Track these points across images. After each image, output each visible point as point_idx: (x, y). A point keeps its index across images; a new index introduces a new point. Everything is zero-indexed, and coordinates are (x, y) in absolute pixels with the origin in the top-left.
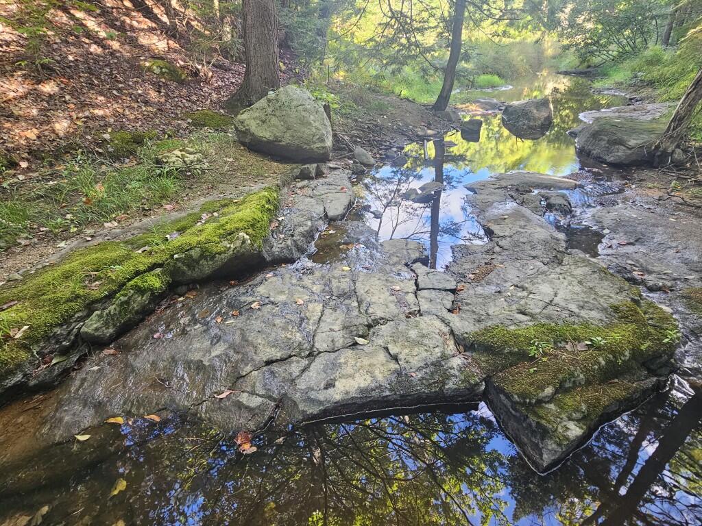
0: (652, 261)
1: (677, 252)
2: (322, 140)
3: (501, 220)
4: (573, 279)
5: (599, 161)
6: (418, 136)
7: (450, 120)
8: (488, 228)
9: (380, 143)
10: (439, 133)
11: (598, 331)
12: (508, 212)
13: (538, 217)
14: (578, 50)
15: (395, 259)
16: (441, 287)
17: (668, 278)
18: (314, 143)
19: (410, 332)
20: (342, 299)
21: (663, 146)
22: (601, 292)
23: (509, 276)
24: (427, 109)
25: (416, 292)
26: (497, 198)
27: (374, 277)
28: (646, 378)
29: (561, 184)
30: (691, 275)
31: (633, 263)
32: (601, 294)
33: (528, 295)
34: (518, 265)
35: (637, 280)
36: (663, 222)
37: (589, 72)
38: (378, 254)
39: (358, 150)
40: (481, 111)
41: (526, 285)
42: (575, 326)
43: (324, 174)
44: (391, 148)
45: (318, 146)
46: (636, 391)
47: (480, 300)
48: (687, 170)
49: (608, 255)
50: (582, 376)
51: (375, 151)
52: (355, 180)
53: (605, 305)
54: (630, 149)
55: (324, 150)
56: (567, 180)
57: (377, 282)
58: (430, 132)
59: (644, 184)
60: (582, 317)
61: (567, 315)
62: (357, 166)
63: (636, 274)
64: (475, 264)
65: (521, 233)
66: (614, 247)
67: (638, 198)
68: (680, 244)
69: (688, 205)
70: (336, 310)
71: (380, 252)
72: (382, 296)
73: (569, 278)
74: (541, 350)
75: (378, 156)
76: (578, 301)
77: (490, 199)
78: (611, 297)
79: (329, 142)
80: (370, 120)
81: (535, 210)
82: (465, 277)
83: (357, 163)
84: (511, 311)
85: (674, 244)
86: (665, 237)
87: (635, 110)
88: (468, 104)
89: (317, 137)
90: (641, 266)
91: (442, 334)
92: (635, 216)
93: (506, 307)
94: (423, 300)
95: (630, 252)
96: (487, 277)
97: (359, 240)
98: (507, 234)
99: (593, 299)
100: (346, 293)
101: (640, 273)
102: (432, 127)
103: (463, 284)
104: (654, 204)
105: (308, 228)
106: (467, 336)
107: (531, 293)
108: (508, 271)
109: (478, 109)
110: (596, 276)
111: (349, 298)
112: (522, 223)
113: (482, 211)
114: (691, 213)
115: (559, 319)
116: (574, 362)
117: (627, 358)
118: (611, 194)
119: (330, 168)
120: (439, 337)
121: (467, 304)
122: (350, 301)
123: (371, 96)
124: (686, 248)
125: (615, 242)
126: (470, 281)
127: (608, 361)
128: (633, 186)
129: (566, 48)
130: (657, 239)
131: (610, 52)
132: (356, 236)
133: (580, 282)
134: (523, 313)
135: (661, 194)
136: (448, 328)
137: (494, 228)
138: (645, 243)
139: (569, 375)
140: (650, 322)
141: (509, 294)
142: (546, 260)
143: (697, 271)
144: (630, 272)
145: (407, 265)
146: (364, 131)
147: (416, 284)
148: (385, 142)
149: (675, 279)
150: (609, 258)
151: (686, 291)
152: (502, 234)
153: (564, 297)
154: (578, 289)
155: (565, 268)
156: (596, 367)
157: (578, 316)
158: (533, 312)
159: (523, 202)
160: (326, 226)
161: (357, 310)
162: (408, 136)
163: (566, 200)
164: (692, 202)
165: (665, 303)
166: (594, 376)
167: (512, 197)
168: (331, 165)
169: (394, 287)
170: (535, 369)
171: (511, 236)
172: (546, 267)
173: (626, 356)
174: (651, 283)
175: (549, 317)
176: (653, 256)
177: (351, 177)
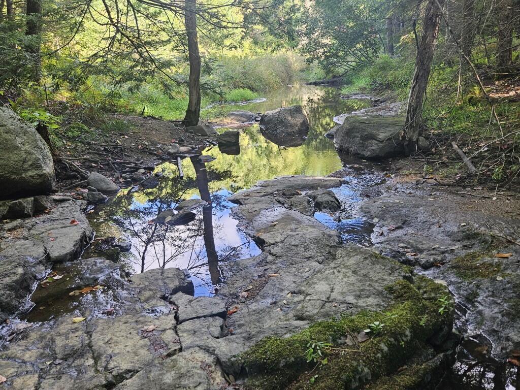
0: (420, 240)
1: (439, 227)
2: (37, 166)
3: (271, 227)
4: (347, 271)
5: (358, 157)
6: (169, 154)
7: (204, 135)
8: (259, 238)
9: (122, 166)
10: (193, 148)
11: (376, 316)
12: (278, 218)
13: (308, 217)
14: (320, 62)
15: (148, 294)
16: (206, 312)
17: (437, 252)
18: (26, 170)
19: (165, 377)
20: (71, 360)
21: (408, 136)
22: (375, 276)
23: (285, 284)
24: (176, 126)
25: (175, 327)
26: (264, 206)
27: (120, 321)
28: (434, 356)
29: (326, 183)
30: (455, 245)
31: (405, 245)
32: (376, 279)
33: (305, 298)
34: (294, 269)
35: (412, 261)
36: (423, 202)
37: (335, 81)
38: (125, 292)
39: (93, 175)
40: (236, 124)
41: (303, 288)
42: (353, 317)
43: (46, 208)
44: (137, 170)
45: (33, 174)
46: (426, 372)
47: (254, 317)
48: (433, 154)
49: (382, 243)
50: (366, 370)
51: (117, 175)
52: (92, 211)
53: (380, 289)
54: (382, 142)
55: (42, 178)
56: (332, 178)
57: (123, 327)
58: (183, 149)
59: (401, 172)
60: (360, 307)
61: (344, 309)
62: (93, 195)
63: (410, 256)
64: (248, 280)
65: (292, 236)
66: (385, 234)
67: (398, 186)
68: (440, 219)
69: (442, 185)
70: (60, 378)
71: (127, 289)
72: (130, 343)
73: (344, 270)
74: (319, 351)
75: (121, 180)
76: (355, 291)
77: (257, 207)
78: (384, 280)
79: (49, 168)
80: (107, 142)
81: (304, 211)
82: (237, 297)
83: (94, 191)
84: (288, 320)
85: (436, 220)
86: (426, 215)
87: (380, 109)
88: (221, 118)
89: (30, 163)
90: (412, 246)
91: (204, 366)
92: (398, 201)
93: (282, 317)
94: (185, 335)
95: (400, 235)
96: (262, 290)
97: (97, 279)
98: (278, 240)
99: (368, 286)
100: (76, 351)
101: (413, 254)
102: (185, 143)
103: (236, 305)
104: (413, 189)
105: (18, 276)
106: (235, 359)
107: (307, 295)
108: (284, 279)
109: (233, 122)
110: (367, 262)
111: (82, 355)
112: (293, 226)
113: (250, 221)
114: (445, 191)
115: (336, 314)
116: (355, 356)
117: (409, 338)
118: (375, 185)
119: (55, 201)
120: (202, 372)
121: (240, 326)
122: (82, 360)
123: (106, 116)
124: (446, 221)
125: (385, 229)
126: (243, 300)
127: (390, 346)
128: (393, 176)
129: (310, 61)
130: (421, 218)
131: (349, 63)
132: (92, 276)
133: (354, 272)
134: (300, 318)
135: (417, 178)
136: (213, 357)
137: (264, 236)
138: (411, 224)
139: (353, 372)
140: (425, 296)
141: (285, 302)
142: (320, 259)
143: (459, 241)
144: (404, 255)
145: (164, 298)
146: (98, 154)
147: (176, 318)
148: (129, 163)
149: (443, 253)
150: (383, 245)
151: (454, 261)
152: (273, 241)
153: (341, 291)
154: (353, 279)
155: (338, 261)
156: (379, 355)
157: (356, 307)
158: (310, 314)
159: (292, 205)
160: (49, 271)
161: (93, 370)
162: (157, 155)
163: (332, 197)
164: (444, 181)
165: (439, 277)
166: (379, 367)
167: (279, 202)
168: (56, 197)
169: (146, 328)
170: (316, 376)
171: (282, 242)
172: (321, 265)
173: (407, 336)
174: (423, 261)
175: (327, 315)
176: (420, 235)
177: (85, 209)
